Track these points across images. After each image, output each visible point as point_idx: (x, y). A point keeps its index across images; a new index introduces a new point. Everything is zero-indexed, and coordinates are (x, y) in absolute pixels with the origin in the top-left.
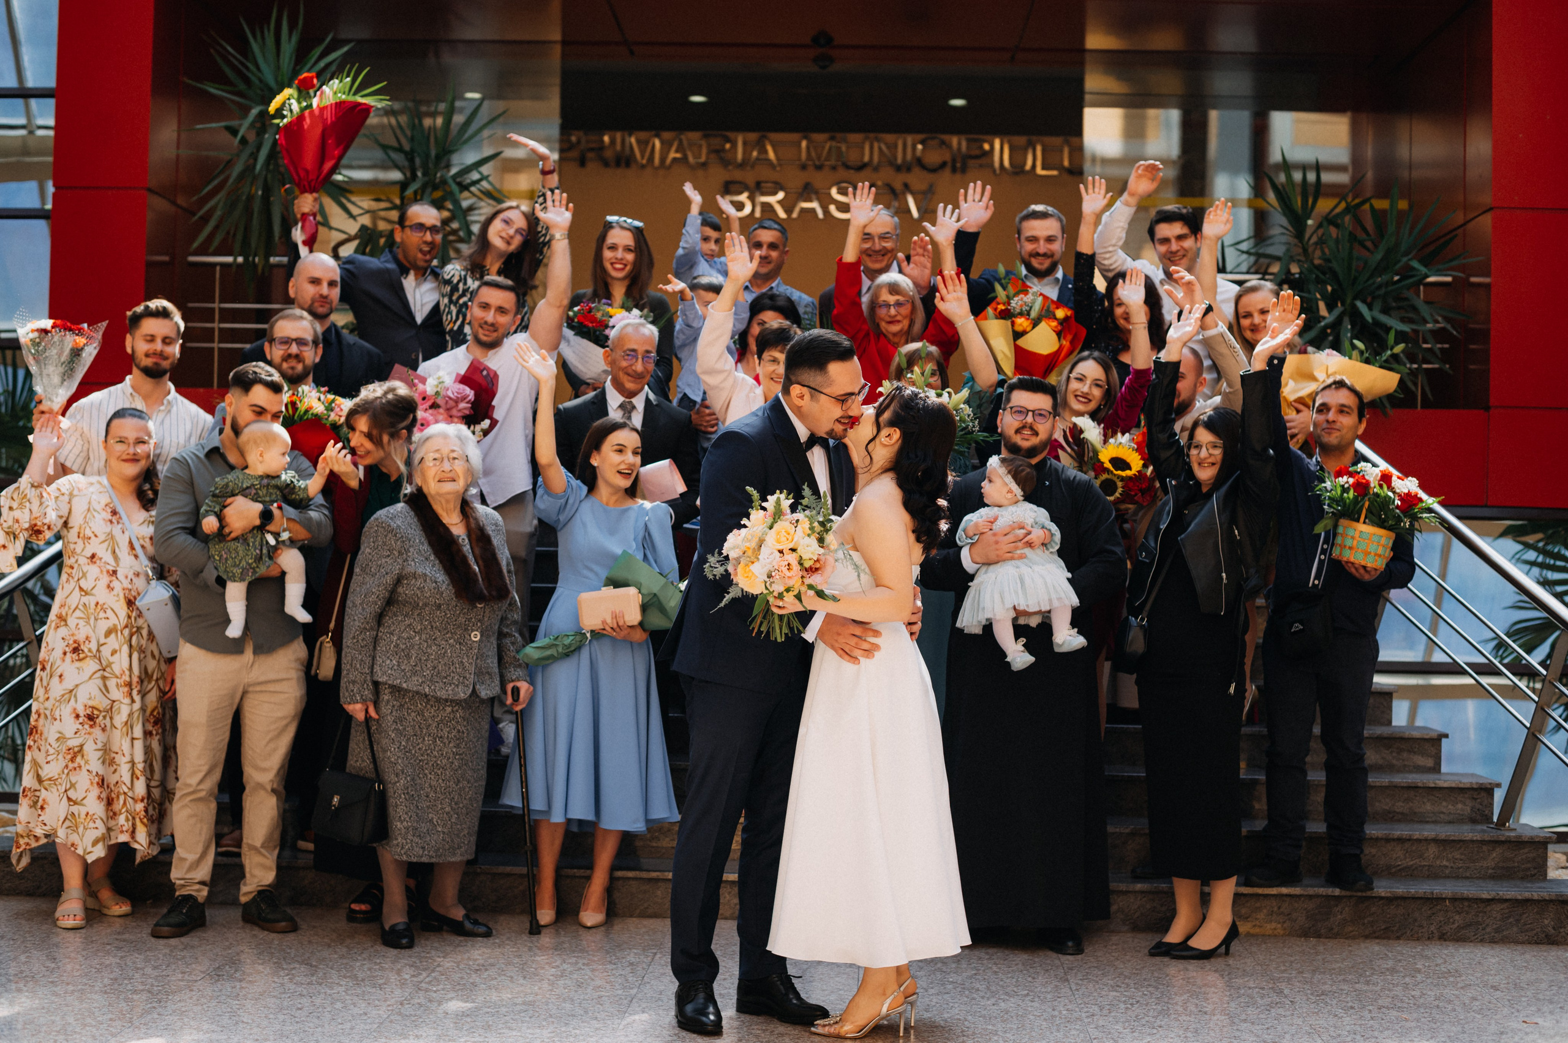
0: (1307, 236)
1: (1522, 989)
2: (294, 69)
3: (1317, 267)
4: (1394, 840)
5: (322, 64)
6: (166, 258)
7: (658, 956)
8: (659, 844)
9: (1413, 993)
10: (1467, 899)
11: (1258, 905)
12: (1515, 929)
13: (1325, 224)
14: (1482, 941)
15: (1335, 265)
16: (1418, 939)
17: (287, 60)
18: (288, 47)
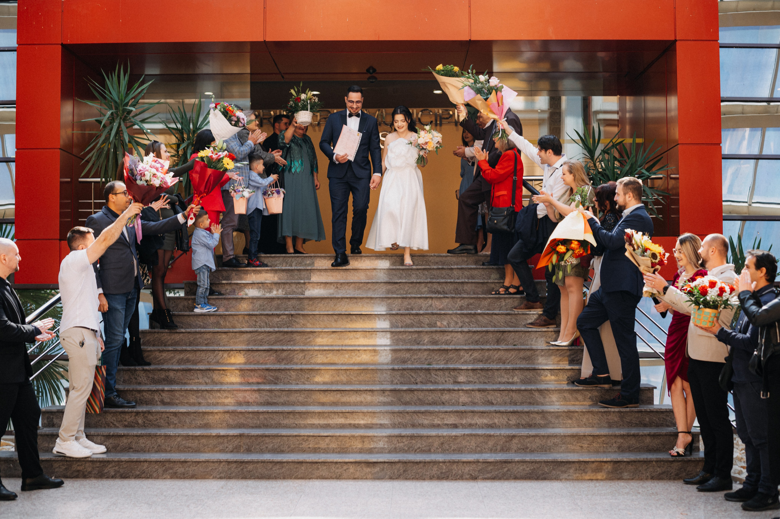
0: (596, 157)
1: (684, 500)
2: (127, 92)
3: (599, 173)
4: (631, 435)
5: (140, 90)
6: (69, 180)
7: (303, 496)
8: (303, 446)
9: (635, 503)
10: (663, 461)
11: (570, 466)
12: (684, 474)
13: (603, 153)
14: (670, 479)
15: (607, 172)
16: (641, 479)
17: (123, 88)
18: (124, 82)
